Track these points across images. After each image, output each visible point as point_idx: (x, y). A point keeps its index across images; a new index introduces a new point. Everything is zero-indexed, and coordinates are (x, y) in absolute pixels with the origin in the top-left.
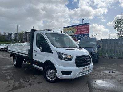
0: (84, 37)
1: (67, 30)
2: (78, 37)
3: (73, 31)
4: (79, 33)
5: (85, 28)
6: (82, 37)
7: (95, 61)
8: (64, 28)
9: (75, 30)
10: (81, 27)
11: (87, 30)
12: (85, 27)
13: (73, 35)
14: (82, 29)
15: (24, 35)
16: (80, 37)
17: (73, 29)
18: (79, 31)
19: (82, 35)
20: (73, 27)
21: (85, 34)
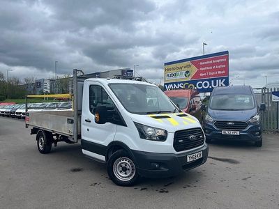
0: (215, 85)
1: (174, 69)
2: (200, 85)
3: (187, 72)
4: (202, 75)
5: (218, 64)
6: (211, 85)
7: (254, 142)
8: (165, 64)
9: (194, 70)
10: (208, 62)
11: (221, 69)
12: (218, 61)
13: (186, 82)
14: (209, 65)
15: (70, 82)
16: (206, 85)
17: (188, 66)
18: (203, 72)
19: (210, 81)
20: (189, 63)
21: (218, 79)
